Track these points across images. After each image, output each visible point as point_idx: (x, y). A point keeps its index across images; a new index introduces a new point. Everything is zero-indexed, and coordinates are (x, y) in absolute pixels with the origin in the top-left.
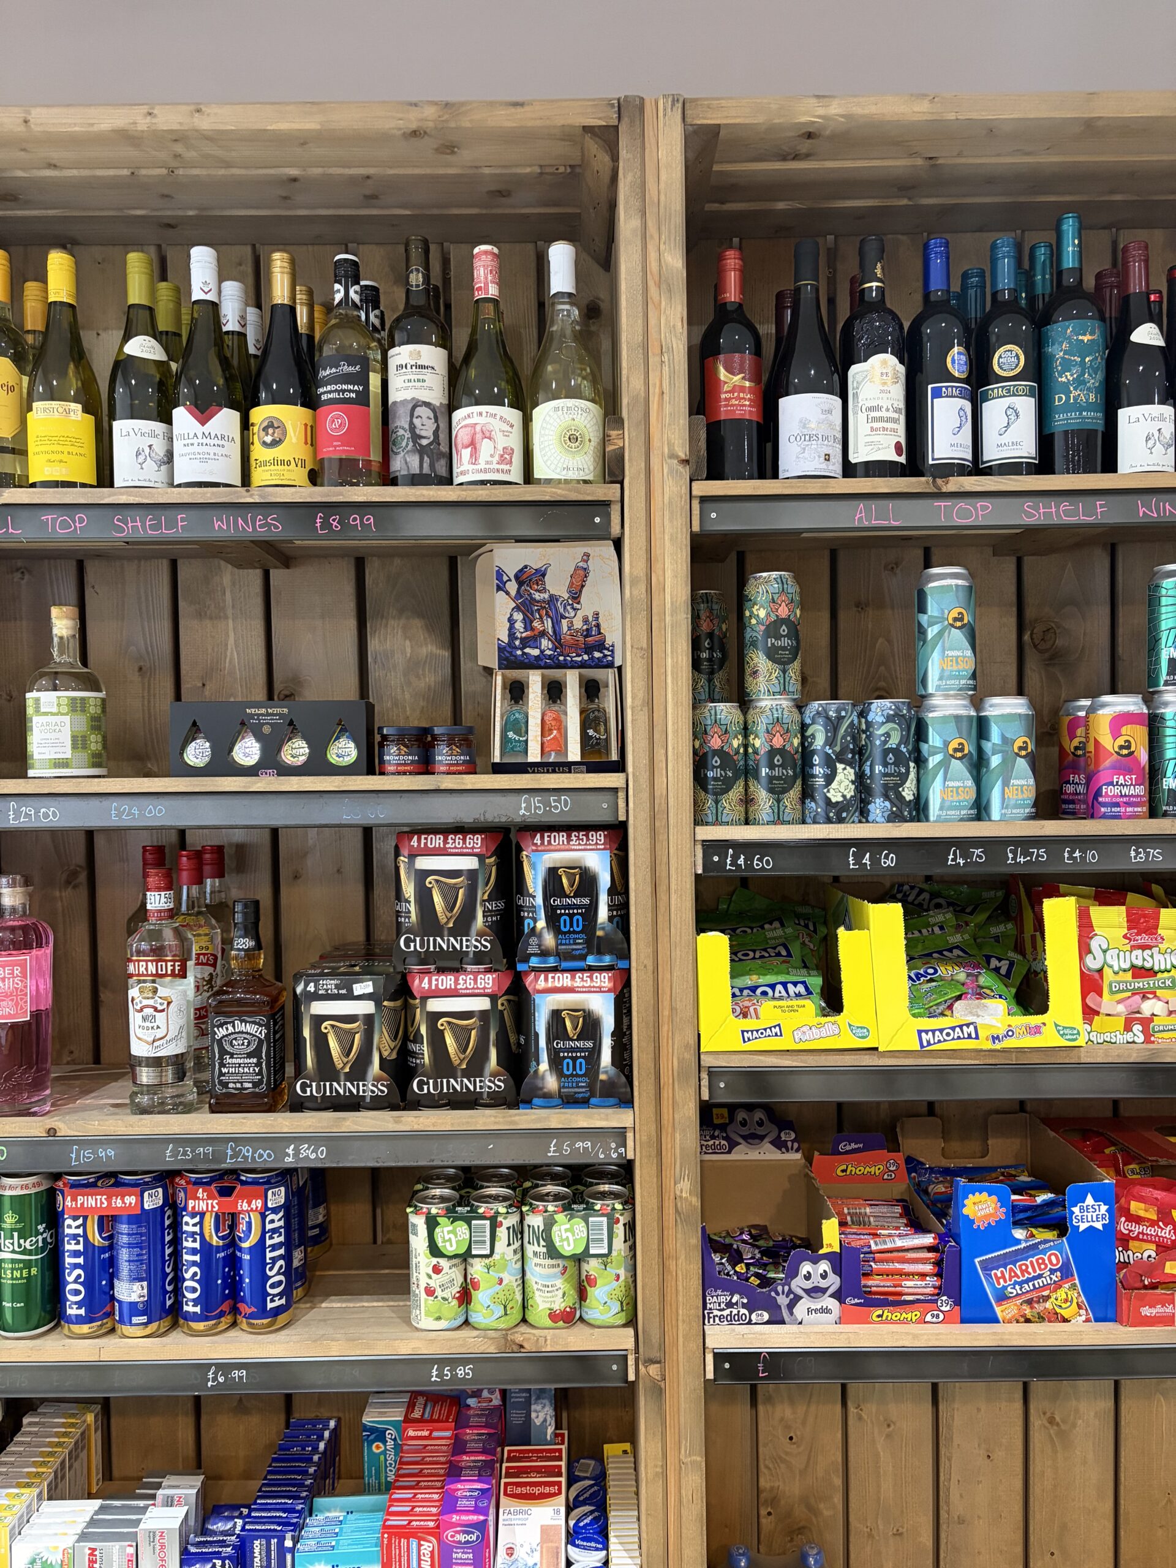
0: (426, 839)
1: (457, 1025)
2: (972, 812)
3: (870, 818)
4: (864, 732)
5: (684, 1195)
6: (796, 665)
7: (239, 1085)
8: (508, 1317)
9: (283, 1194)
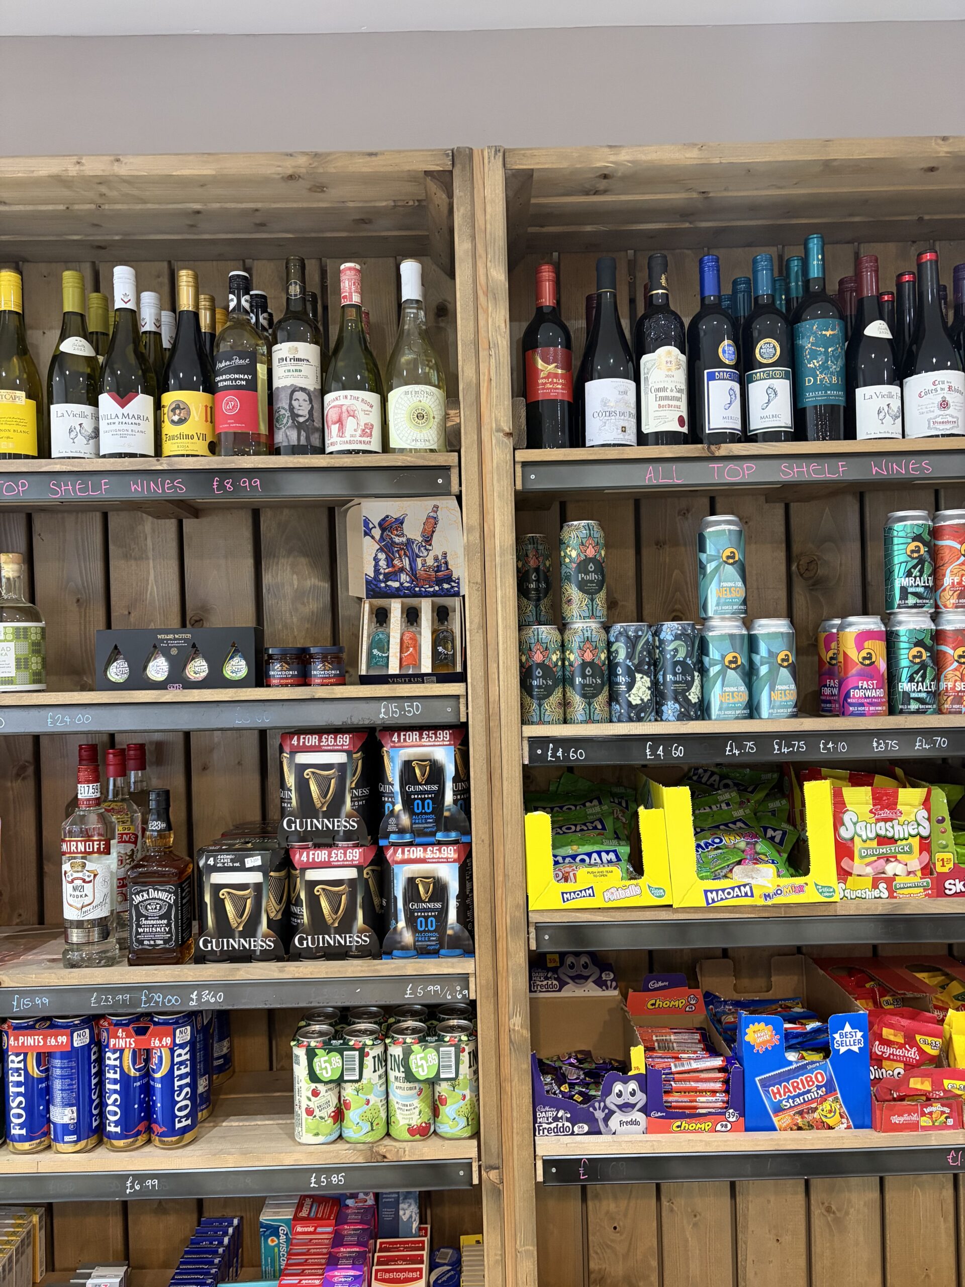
0: (304, 738)
1: (330, 891)
2: (745, 711)
3: (664, 718)
4: (658, 648)
5: (516, 1028)
6: (602, 594)
7: (152, 942)
8: (374, 1132)
9: (189, 1032)
